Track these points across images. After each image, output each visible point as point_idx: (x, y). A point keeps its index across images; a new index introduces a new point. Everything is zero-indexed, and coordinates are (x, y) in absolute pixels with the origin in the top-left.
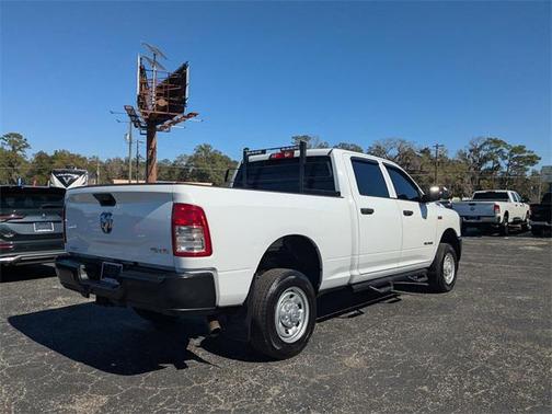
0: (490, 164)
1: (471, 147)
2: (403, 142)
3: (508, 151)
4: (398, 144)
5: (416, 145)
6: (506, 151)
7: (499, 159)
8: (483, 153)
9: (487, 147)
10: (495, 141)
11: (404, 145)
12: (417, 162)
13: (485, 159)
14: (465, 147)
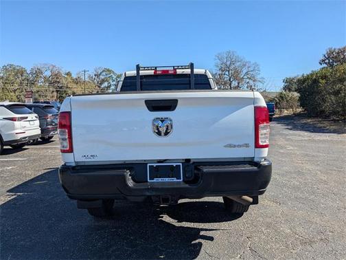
0: (106, 84)
1: (95, 73)
2: (54, 66)
3: (115, 77)
4: (51, 68)
5: (63, 69)
6: (114, 77)
7: (111, 81)
8: (102, 77)
9: (104, 73)
10: (108, 70)
11: (55, 69)
12: (64, 82)
13: (103, 81)
14: (92, 72)
